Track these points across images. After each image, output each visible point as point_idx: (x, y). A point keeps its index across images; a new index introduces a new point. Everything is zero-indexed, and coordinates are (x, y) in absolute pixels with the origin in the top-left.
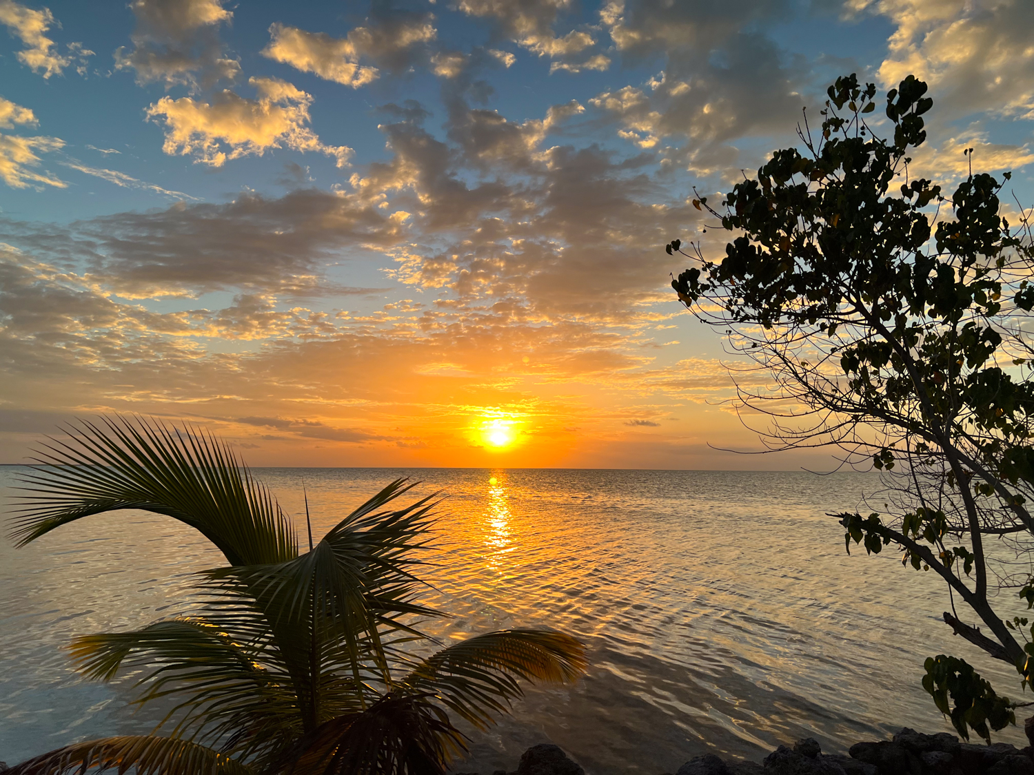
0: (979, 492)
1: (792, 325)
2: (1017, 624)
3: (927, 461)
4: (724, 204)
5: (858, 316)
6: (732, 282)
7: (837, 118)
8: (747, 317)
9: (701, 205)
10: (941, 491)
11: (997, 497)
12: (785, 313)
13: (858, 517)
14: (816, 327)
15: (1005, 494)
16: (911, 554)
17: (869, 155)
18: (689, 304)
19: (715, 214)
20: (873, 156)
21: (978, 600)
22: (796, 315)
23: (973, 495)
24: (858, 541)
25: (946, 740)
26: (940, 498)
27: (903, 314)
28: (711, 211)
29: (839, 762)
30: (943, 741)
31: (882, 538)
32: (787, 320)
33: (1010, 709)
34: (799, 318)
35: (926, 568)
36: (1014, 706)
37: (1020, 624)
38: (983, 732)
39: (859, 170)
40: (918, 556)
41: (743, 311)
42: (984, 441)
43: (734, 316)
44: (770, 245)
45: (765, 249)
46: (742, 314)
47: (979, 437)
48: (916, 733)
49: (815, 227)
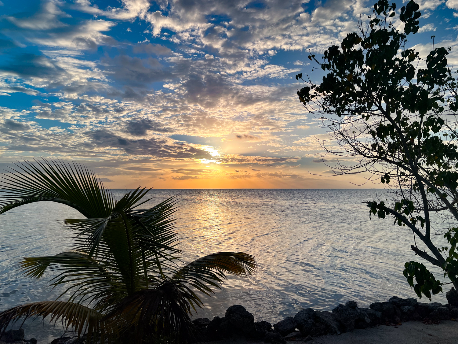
0: (429, 192)
1: (350, 115)
2: (443, 250)
3: (404, 179)
4: (323, 58)
5: (379, 112)
6: (324, 94)
7: (377, 19)
8: (330, 111)
9: (312, 58)
10: (411, 193)
11: (435, 195)
12: (347, 110)
13: (375, 203)
14: (360, 117)
15: (439, 193)
16: (398, 219)
17: (389, 38)
18: (305, 104)
19: (318, 63)
20: (391, 38)
21: (426, 239)
22: (352, 111)
23: (426, 193)
24: (374, 214)
25: (412, 301)
26: (410, 196)
27: (400, 111)
28: (316, 61)
29: (365, 311)
30: (410, 301)
31: (385, 212)
32: (348, 113)
33: (440, 286)
34: (353, 112)
35: (404, 225)
36: (442, 284)
37: (444, 250)
38: (428, 295)
39: (384, 44)
40: (401, 220)
41: (328, 108)
42: (429, 171)
43: (324, 110)
44: (342, 78)
45: (340, 79)
46: (328, 110)
47: (428, 169)
48: (399, 298)
49: (363, 70)
